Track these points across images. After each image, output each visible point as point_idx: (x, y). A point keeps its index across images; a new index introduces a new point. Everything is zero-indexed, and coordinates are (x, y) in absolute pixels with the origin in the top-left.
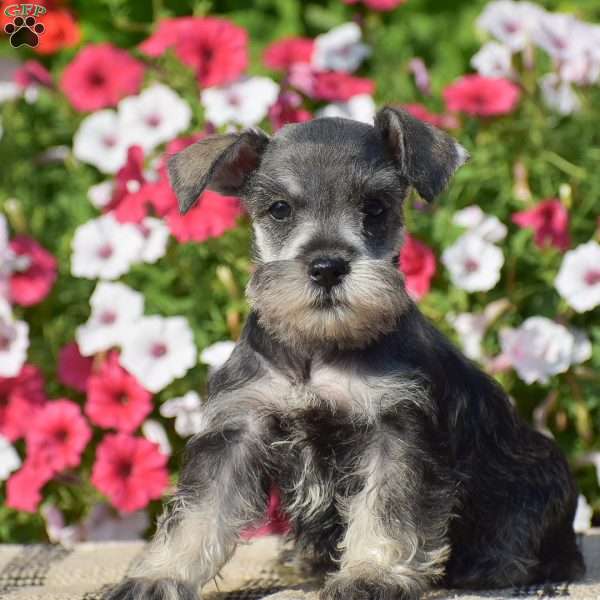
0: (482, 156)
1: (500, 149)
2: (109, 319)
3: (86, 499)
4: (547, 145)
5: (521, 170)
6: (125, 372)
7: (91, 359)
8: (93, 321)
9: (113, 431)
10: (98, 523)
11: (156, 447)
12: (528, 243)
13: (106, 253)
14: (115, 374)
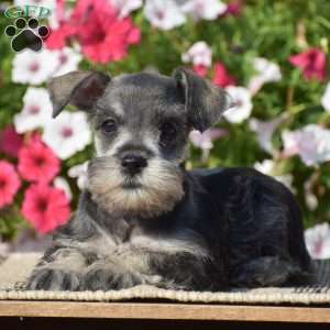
0: (277, 18)
1: (289, 14)
2: (35, 111)
3: (16, 225)
4: (320, 12)
5: (301, 28)
6: (44, 145)
7: (22, 136)
8: (25, 111)
9: (35, 182)
10: (23, 242)
11: (63, 193)
12: (301, 77)
13: (34, 68)
14: (38, 146)
